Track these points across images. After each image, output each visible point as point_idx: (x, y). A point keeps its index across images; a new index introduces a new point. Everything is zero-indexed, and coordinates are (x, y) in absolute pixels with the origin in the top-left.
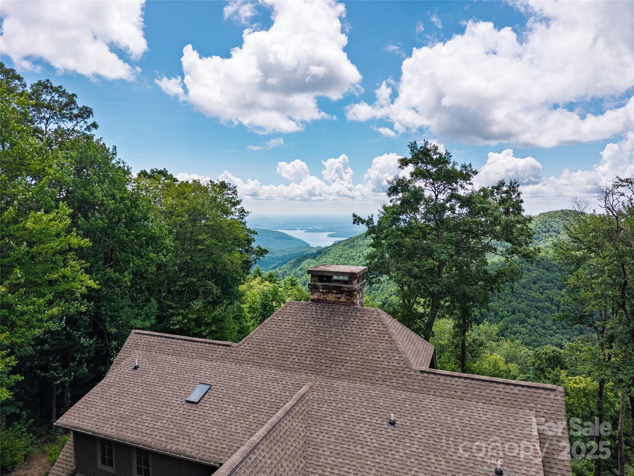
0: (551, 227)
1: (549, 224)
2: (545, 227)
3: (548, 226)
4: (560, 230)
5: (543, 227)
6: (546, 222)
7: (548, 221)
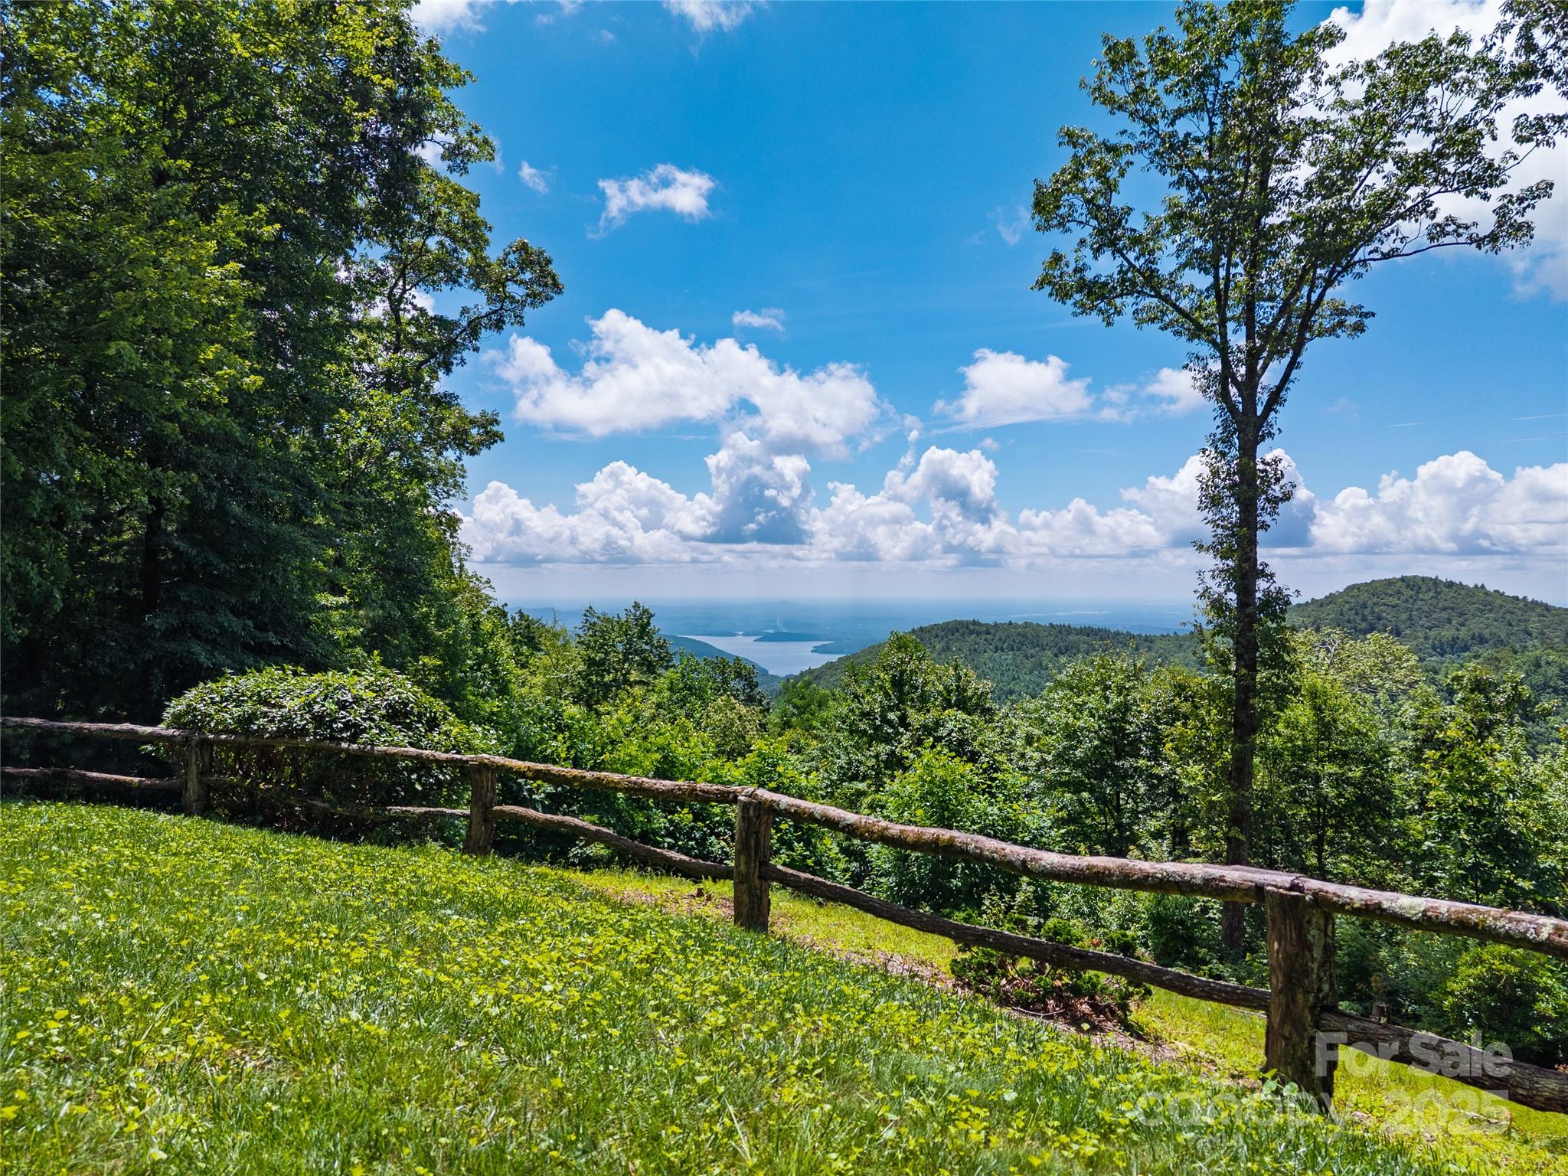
0: (1379, 618)
1: (1373, 612)
2: (1364, 619)
3: (1370, 617)
4: (1403, 627)
5: (1358, 619)
6: (1364, 605)
7: (1370, 603)
